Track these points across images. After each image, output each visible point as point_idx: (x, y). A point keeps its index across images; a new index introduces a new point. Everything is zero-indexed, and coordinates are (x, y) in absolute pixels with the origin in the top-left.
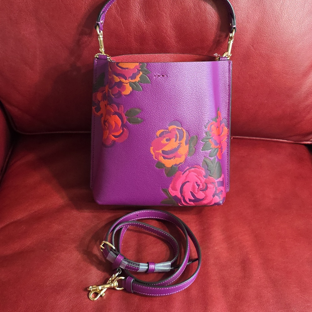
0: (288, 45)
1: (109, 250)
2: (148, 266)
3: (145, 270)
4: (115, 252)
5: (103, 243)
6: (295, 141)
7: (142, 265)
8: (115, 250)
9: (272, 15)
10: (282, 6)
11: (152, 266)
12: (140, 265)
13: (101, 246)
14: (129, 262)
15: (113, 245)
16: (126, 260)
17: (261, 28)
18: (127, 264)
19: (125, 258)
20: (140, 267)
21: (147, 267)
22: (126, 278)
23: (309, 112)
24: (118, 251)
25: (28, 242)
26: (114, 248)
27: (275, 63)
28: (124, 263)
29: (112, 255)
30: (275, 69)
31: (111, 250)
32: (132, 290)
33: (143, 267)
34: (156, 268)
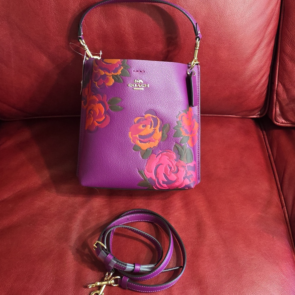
0: (232, 36)
1: (101, 249)
2: (134, 267)
3: (131, 270)
4: (106, 252)
5: (96, 243)
7: (129, 266)
8: (106, 250)
9: (217, 11)
10: (225, 3)
11: (137, 267)
12: (127, 265)
13: (94, 245)
14: (118, 262)
15: (104, 245)
16: (115, 259)
17: (207, 23)
18: (116, 263)
19: (114, 258)
20: (127, 267)
23: (253, 92)
24: (109, 251)
26: (106, 247)
27: (221, 52)
28: (113, 262)
29: (103, 254)
30: (221, 58)
31: (103, 250)
32: (127, 287)
34: (141, 269)
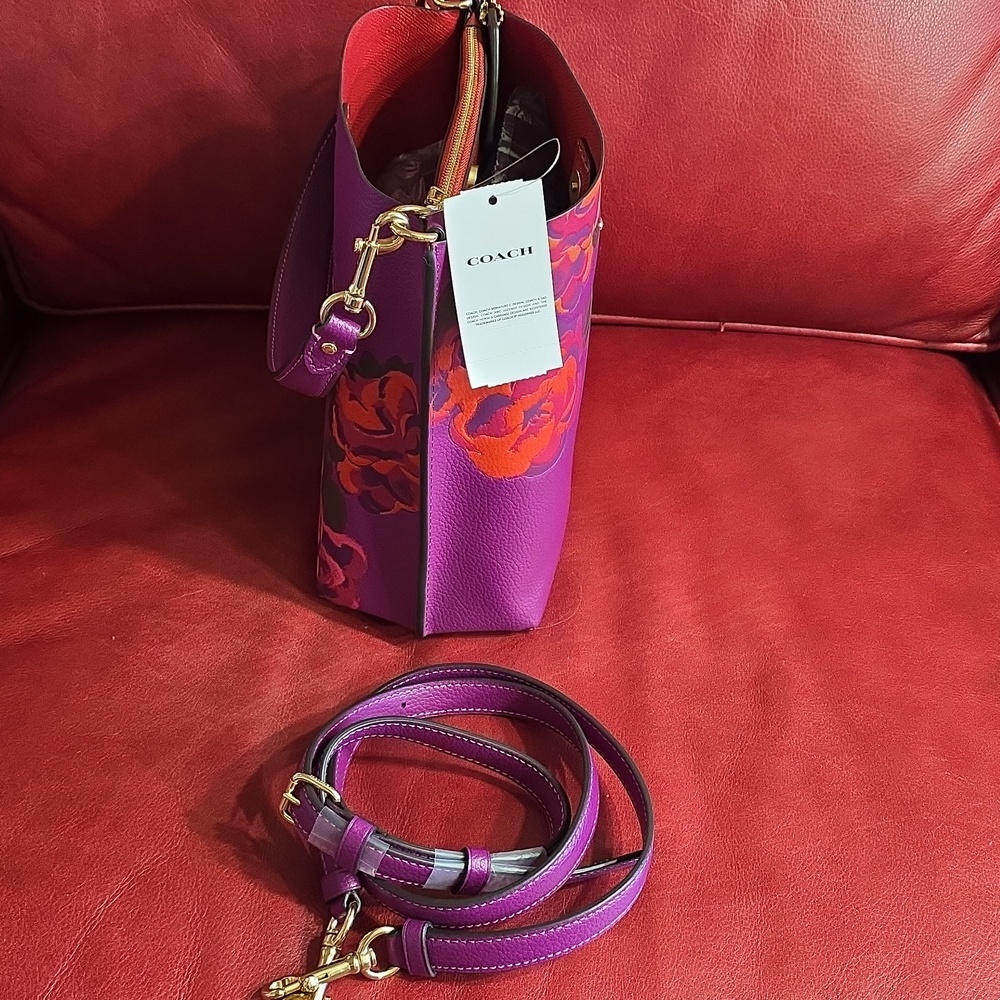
1: (319, 806)
2: (465, 860)
3: (455, 875)
4: (342, 810)
5: (295, 783)
6: (926, 341)
7: (445, 858)
8: (339, 804)
11: (478, 862)
12: (433, 856)
13: (289, 795)
16: (382, 837)
18: (388, 853)
20: (436, 864)
21: (462, 866)
22: (398, 929)
23: (968, 233)
25: (55, 615)
26: (337, 795)
27: (860, 61)
28: (376, 848)
29: (330, 820)
30: (858, 82)
31: (325, 804)
32: (431, 965)
33: (446, 865)
34: (492, 870)
